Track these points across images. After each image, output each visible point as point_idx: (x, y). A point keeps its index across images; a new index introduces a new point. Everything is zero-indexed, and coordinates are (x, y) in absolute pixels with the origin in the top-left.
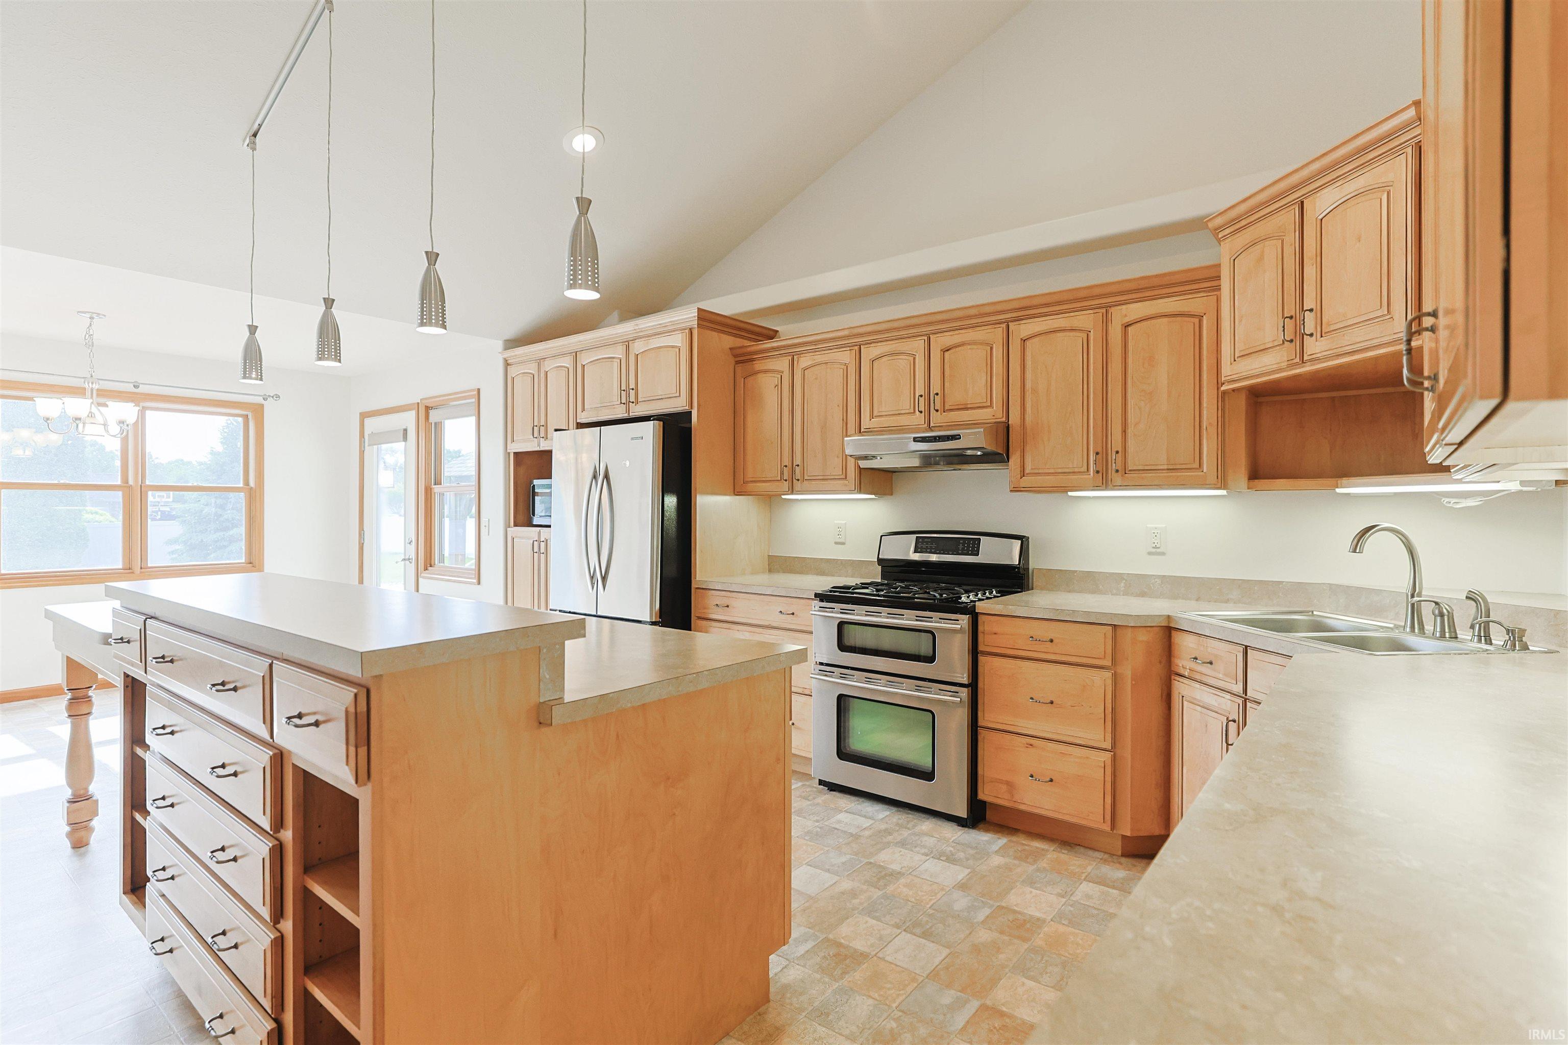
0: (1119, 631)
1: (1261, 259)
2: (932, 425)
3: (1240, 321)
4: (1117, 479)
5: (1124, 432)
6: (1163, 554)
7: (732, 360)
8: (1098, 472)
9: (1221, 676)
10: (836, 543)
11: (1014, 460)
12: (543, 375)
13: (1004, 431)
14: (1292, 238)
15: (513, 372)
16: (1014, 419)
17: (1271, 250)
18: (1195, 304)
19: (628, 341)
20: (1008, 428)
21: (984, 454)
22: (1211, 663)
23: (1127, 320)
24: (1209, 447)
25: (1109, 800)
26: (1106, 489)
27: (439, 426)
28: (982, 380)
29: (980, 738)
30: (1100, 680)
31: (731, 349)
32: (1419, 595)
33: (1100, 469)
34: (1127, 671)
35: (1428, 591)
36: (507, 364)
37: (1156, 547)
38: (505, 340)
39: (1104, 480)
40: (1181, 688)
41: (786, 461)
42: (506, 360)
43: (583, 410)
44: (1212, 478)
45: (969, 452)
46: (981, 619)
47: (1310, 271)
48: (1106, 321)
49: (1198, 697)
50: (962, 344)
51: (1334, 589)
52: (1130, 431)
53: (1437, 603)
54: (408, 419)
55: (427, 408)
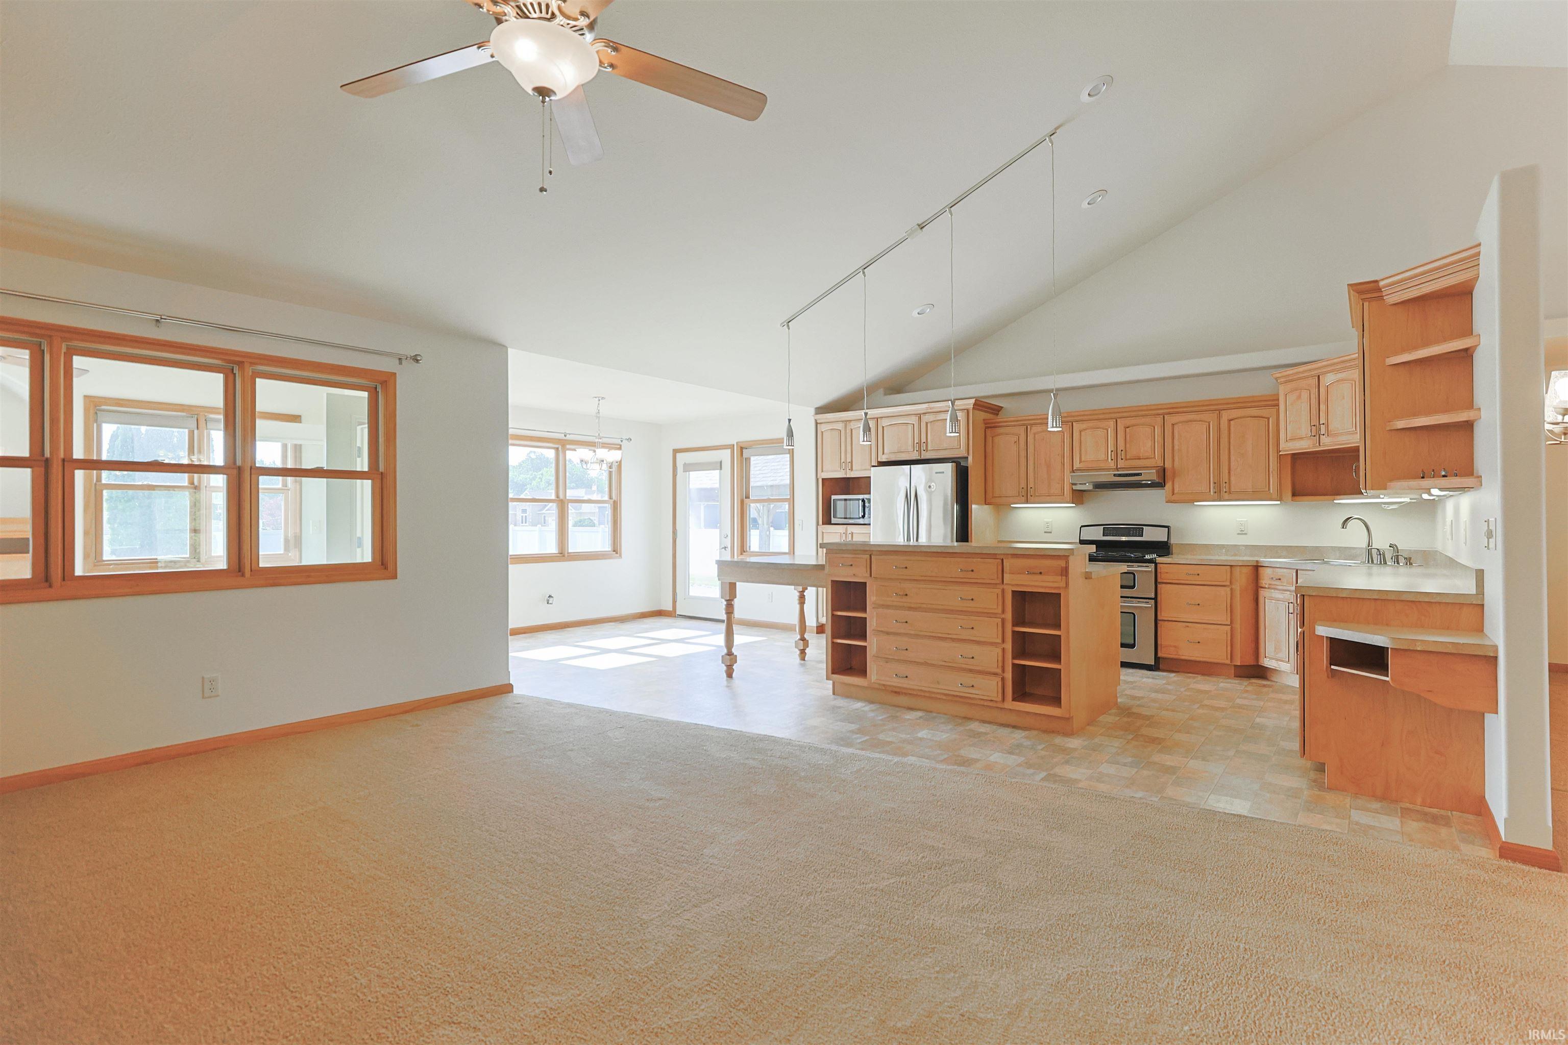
0: (1234, 569)
1: (1299, 397)
2: (1119, 467)
3: (1290, 423)
4: (1226, 496)
5: (1229, 472)
6: (1246, 534)
7: (983, 426)
8: (1215, 492)
9: (1285, 584)
10: (1045, 532)
11: (1168, 486)
12: (848, 431)
13: (1163, 472)
14: (1314, 391)
15: (822, 428)
16: (1168, 465)
17: (1305, 395)
18: (1265, 412)
19: (920, 414)
20: (1164, 469)
21: (1152, 483)
22: (1280, 579)
23: (1230, 417)
24: (1273, 481)
25: (1229, 648)
26: (1220, 501)
27: (748, 460)
28: (1149, 444)
29: (1159, 625)
30: (1224, 592)
31: (984, 420)
32: (1371, 546)
33: (1216, 491)
34: (1237, 587)
35: (1375, 545)
36: (817, 423)
37: (1242, 531)
38: (816, 408)
39: (1219, 495)
40: (1262, 593)
41: (1023, 485)
42: (816, 420)
43: (883, 454)
44: (1275, 496)
45: (1144, 482)
46: (1158, 565)
47: (1323, 407)
48: (1219, 417)
49: (1273, 596)
50: (1137, 425)
51: (1334, 548)
52: (1232, 473)
53: (1378, 549)
54: (725, 456)
55: (742, 448)
